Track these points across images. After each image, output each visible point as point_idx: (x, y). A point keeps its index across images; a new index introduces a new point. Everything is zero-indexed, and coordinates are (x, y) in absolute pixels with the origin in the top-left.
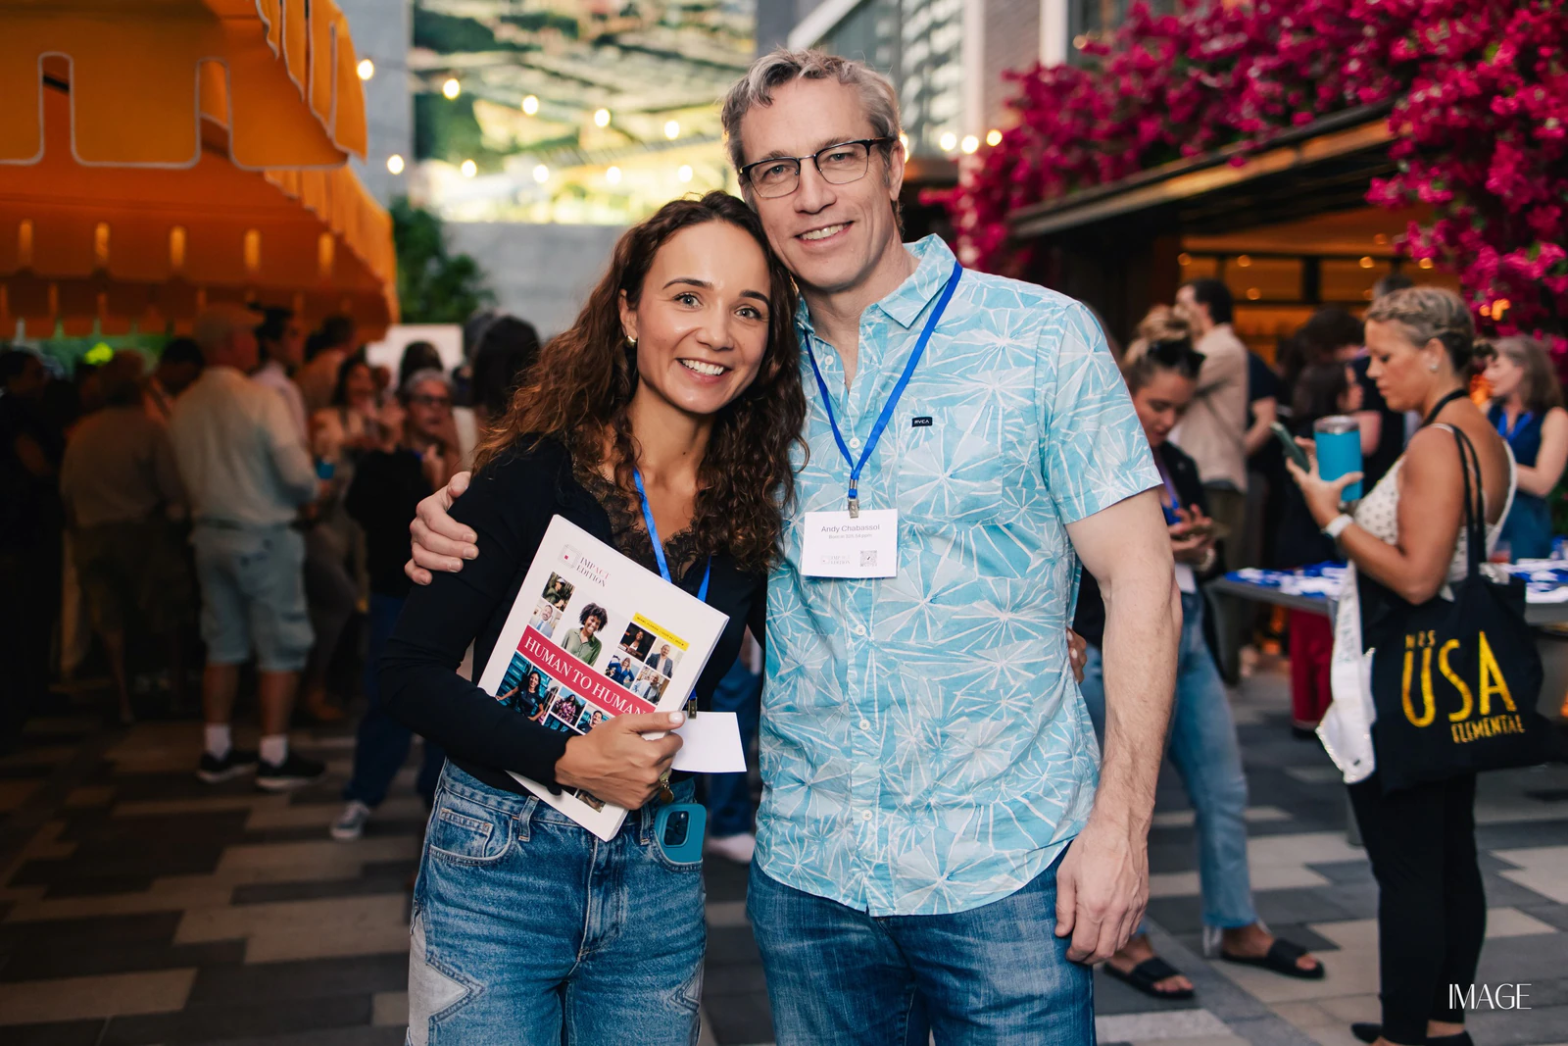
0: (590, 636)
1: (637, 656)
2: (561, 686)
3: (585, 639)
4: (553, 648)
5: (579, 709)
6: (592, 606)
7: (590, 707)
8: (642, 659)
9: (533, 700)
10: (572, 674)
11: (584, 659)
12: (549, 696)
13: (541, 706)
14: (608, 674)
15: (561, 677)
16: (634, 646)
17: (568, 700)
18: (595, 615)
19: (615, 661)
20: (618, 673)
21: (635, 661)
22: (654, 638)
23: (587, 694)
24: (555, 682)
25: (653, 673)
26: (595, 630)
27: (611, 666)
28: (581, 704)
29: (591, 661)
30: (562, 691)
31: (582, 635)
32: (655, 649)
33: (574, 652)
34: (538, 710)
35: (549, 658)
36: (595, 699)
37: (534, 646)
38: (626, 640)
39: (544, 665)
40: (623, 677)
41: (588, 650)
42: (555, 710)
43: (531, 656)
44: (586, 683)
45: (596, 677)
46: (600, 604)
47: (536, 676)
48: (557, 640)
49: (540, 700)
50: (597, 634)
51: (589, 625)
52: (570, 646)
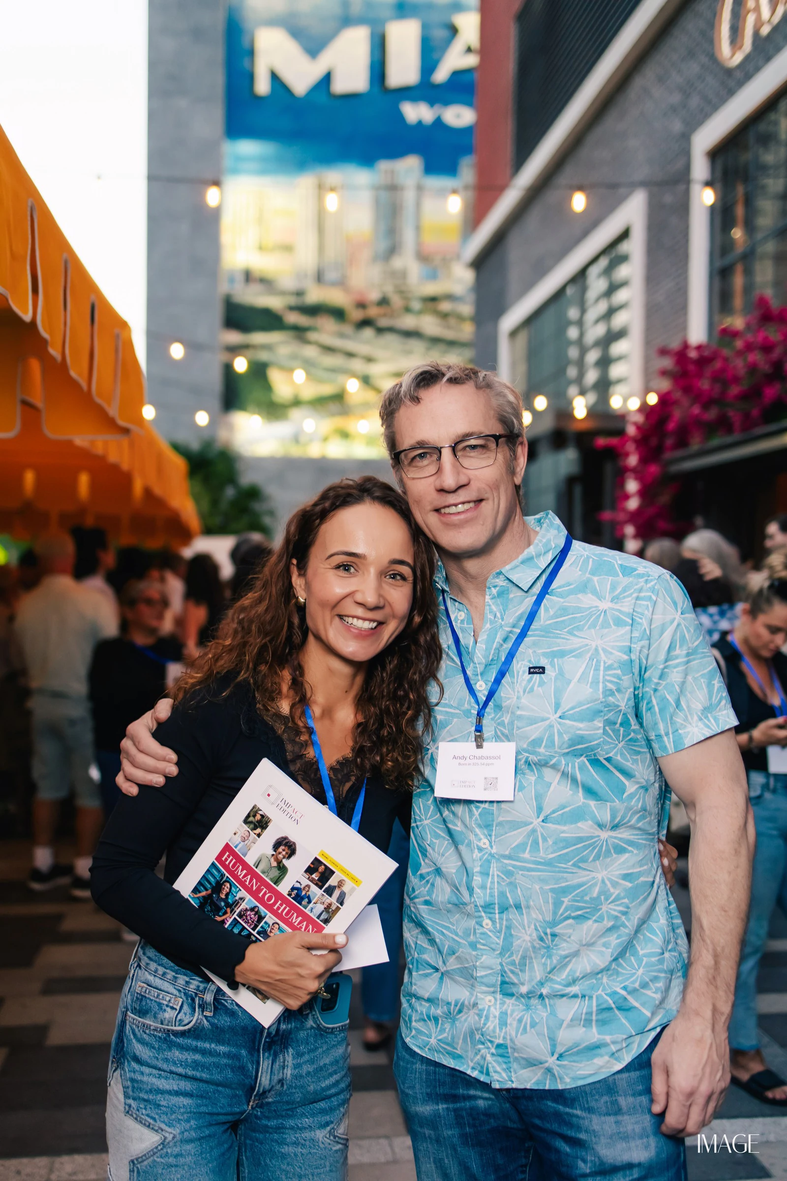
0: (279, 862)
1: (316, 885)
2: (248, 897)
3: (275, 864)
4: (245, 865)
5: (260, 918)
6: (285, 838)
7: (270, 918)
8: (321, 888)
9: (223, 904)
10: (259, 890)
11: (271, 880)
12: (236, 903)
13: (229, 910)
14: (289, 895)
15: (249, 890)
16: (315, 876)
17: (252, 909)
18: (286, 846)
19: (298, 885)
20: (299, 895)
21: (314, 888)
22: (333, 873)
23: (270, 908)
24: (243, 893)
25: (328, 900)
26: (284, 857)
27: (293, 889)
28: (263, 915)
29: (277, 882)
30: (249, 901)
31: (272, 860)
32: (332, 881)
33: (263, 872)
34: (225, 913)
35: (241, 873)
36: (275, 913)
37: (230, 861)
38: (310, 870)
39: (236, 877)
40: (302, 899)
41: (275, 873)
42: (240, 915)
43: (226, 867)
44: (270, 899)
45: (279, 895)
46: (292, 838)
47: (228, 885)
48: (250, 860)
49: (228, 905)
50: (285, 861)
51: (280, 853)
52: (261, 867)
